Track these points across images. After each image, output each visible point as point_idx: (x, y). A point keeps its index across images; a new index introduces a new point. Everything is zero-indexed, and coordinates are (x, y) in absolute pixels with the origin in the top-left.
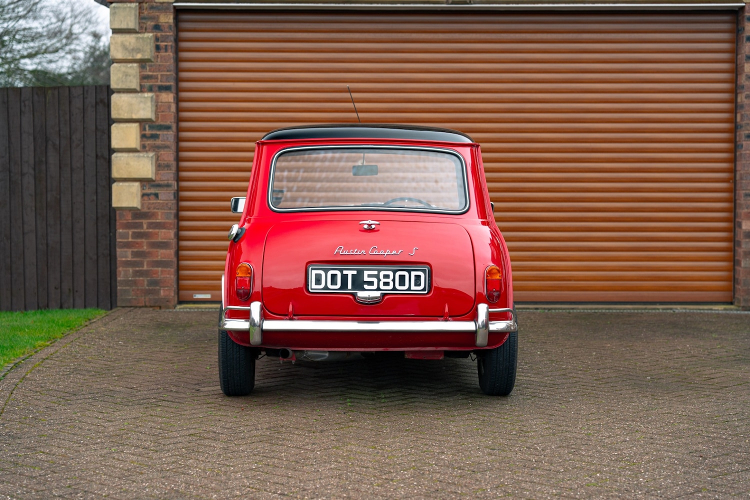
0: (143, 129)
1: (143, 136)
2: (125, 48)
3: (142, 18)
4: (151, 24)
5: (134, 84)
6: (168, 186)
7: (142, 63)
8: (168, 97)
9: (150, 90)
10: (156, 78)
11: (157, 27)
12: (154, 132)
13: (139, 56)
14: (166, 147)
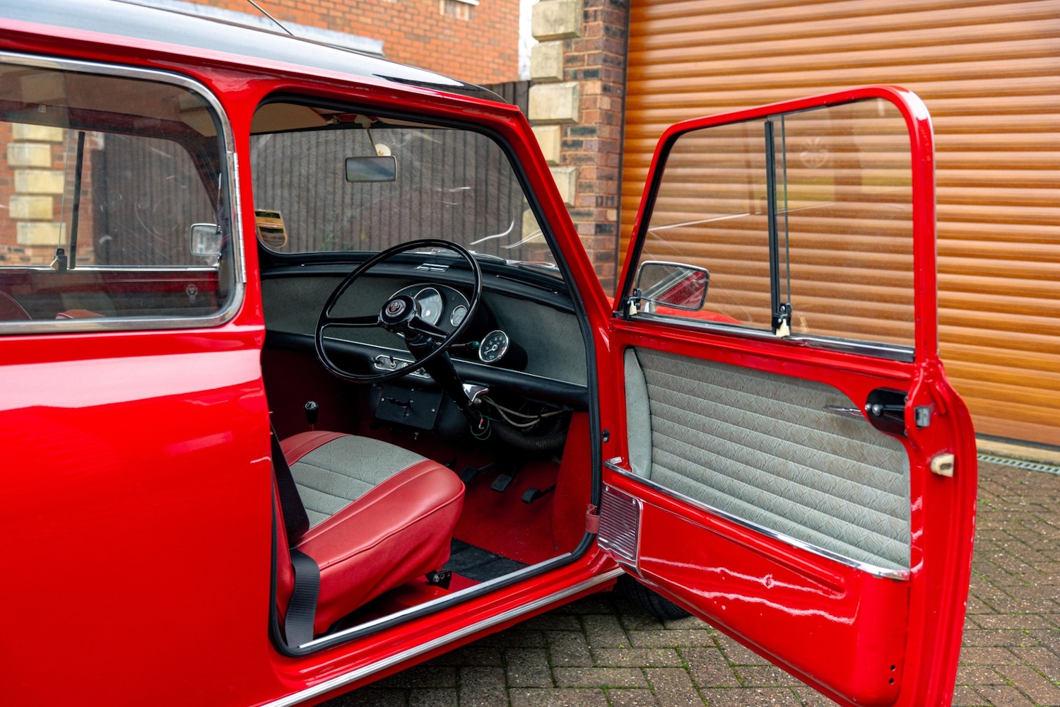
0: (564, 134)
1: (564, 144)
2: (547, 19)
5: (554, 70)
6: (589, 214)
7: (566, 38)
8: (594, 87)
9: (575, 78)
10: (581, 59)
12: (576, 138)
13: (561, 30)
14: (589, 159)
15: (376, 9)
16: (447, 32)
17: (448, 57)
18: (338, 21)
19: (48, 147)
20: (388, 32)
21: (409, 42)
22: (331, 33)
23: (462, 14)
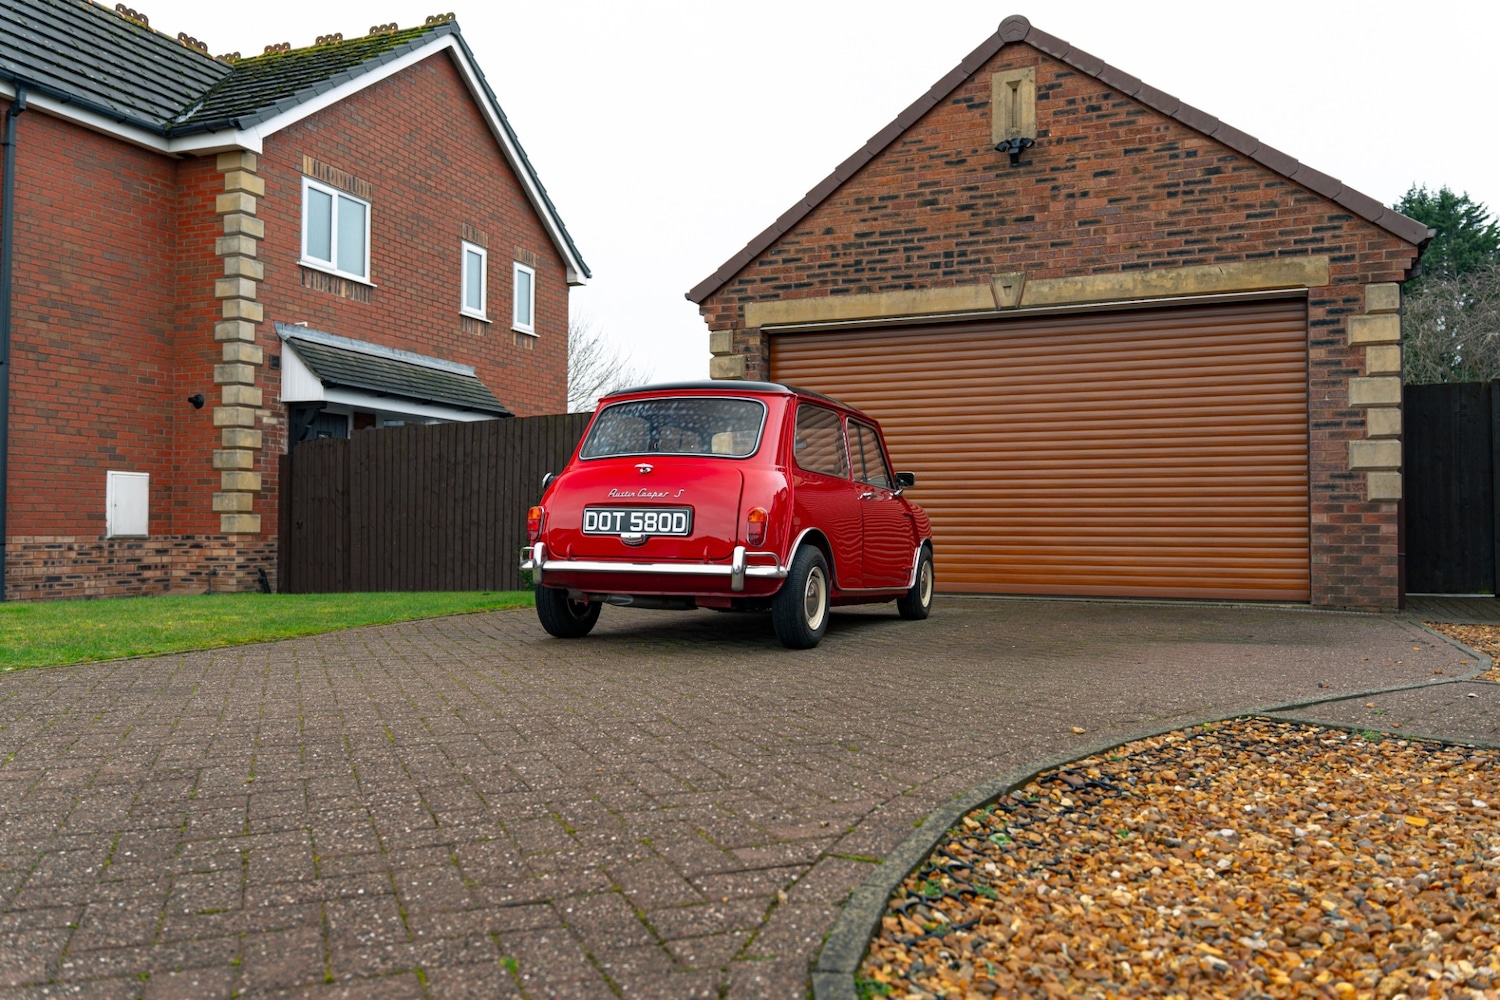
2: (721, 368)
3: (735, 342)
4: (742, 346)
11: (747, 349)
15: (470, 341)
16: (518, 359)
17: (519, 379)
18: (445, 351)
19: (251, 452)
20: (478, 359)
21: (491, 368)
22: (440, 361)
23: (528, 345)
